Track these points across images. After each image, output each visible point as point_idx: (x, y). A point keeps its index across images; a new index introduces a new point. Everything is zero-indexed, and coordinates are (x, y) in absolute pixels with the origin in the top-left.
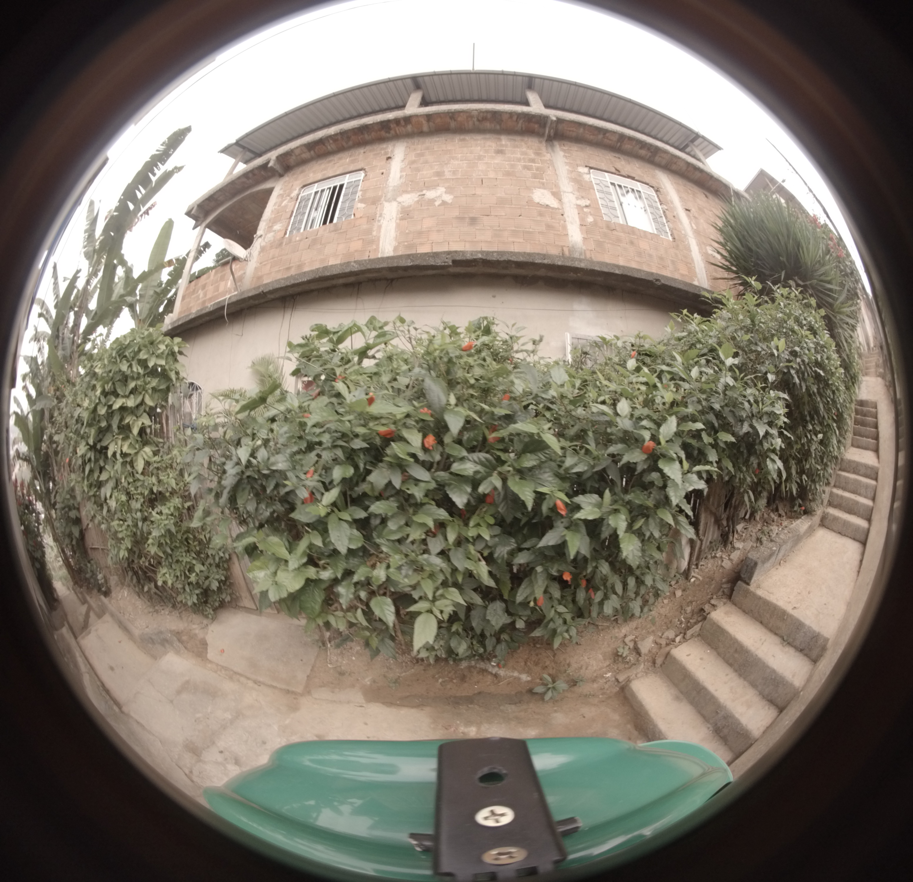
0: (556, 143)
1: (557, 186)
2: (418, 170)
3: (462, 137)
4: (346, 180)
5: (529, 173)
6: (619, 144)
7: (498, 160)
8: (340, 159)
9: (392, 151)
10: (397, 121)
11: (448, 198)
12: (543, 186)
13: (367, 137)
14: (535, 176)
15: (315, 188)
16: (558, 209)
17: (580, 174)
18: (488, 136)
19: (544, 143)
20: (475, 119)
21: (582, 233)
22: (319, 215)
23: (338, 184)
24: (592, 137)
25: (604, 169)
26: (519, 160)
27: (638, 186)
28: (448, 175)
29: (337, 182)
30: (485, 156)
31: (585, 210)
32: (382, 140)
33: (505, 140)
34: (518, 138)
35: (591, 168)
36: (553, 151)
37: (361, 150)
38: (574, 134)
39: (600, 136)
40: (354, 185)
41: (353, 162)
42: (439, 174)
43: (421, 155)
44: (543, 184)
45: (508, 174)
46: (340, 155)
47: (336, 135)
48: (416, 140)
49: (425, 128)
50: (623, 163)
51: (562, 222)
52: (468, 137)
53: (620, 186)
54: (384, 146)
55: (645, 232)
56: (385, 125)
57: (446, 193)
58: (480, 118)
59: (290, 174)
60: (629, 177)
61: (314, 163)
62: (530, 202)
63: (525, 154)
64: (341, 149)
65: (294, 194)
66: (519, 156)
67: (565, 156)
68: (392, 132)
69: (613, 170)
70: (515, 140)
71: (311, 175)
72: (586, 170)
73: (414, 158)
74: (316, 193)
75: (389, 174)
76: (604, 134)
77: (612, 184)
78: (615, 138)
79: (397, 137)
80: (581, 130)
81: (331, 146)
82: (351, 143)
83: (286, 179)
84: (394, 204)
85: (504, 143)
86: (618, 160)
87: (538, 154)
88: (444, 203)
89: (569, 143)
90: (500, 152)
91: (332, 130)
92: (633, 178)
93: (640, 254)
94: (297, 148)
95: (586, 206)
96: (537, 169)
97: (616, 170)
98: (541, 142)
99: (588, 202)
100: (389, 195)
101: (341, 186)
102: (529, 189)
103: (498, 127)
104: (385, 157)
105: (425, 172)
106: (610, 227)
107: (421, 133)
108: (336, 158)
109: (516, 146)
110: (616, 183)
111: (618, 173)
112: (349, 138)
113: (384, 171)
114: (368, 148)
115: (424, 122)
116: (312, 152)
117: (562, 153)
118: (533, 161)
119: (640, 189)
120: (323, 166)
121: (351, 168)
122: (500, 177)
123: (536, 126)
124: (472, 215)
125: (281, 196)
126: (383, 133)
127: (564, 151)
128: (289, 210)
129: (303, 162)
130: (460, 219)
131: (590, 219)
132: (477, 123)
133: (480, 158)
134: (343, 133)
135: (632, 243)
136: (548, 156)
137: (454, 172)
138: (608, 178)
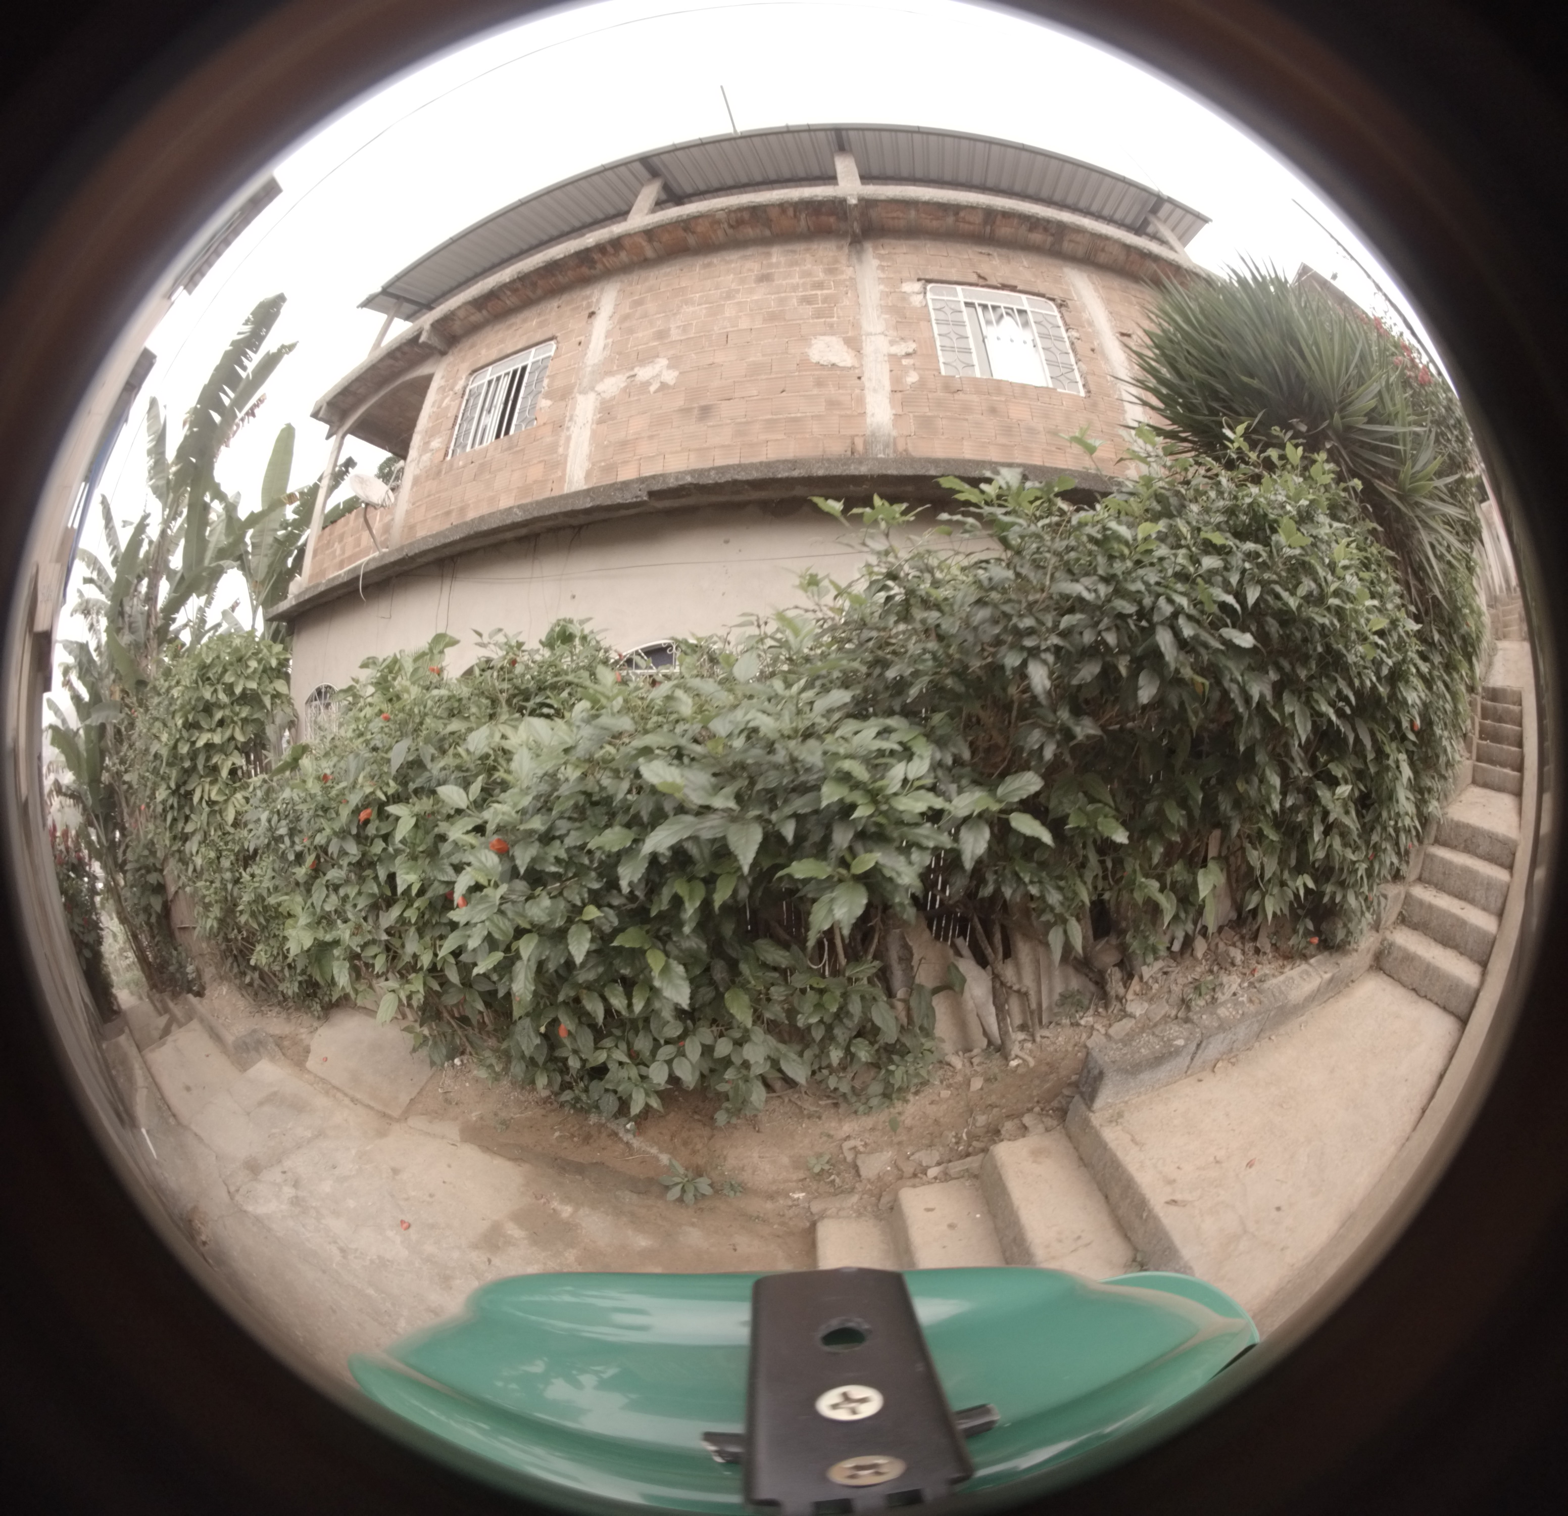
0: (869, 246)
1: (856, 325)
2: (631, 331)
3: (707, 260)
4: (531, 358)
5: (808, 310)
6: (988, 229)
7: (760, 294)
8: (525, 321)
9: (598, 301)
10: (601, 248)
11: (670, 377)
12: (831, 330)
13: (562, 279)
14: (818, 314)
15: (489, 374)
16: (853, 368)
17: (904, 297)
18: (749, 252)
19: (846, 249)
20: (726, 226)
21: (893, 407)
22: (492, 421)
23: (519, 366)
24: (935, 224)
25: (955, 279)
26: (795, 288)
27: (1024, 302)
28: (675, 335)
29: (516, 364)
30: (738, 291)
31: (905, 362)
32: (586, 281)
33: (777, 255)
34: (800, 247)
35: (929, 281)
36: (860, 260)
37: (555, 303)
38: (902, 223)
39: (950, 220)
40: (542, 366)
41: (541, 325)
42: (661, 335)
43: (639, 303)
44: (831, 326)
45: (772, 317)
46: (526, 314)
47: (513, 282)
48: (634, 277)
49: (649, 253)
50: (996, 262)
51: (857, 391)
52: (715, 259)
53: (985, 307)
54: (587, 292)
55: (1023, 387)
56: (584, 257)
57: (669, 367)
58: (733, 223)
59: (456, 350)
60: (1004, 287)
61: (488, 329)
62: (804, 363)
63: (808, 274)
64: (527, 303)
65: (459, 387)
66: (796, 280)
67: (881, 268)
68: (599, 266)
69: (974, 278)
70: (794, 252)
71: (484, 352)
72: (918, 286)
73: (628, 311)
74: (490, 382)
75: (589, 342)
76: (956, 214)
77: (967, 304)
78: (978, 218)
79: (608, 274)
80: (913, 214)
81: (511, 301)
82: (539, 292)
83: (449, 358)
84: (592, 396)
85: (774, 260)
86: (986, 258)
87: (831, 271)
88: (664, 386)
89: (893, 242)
90: (765, 278)
91: (506, 275)
92: (1013, 289)
93: (1008, 430)
94: (459, 308)
95: (908, 355)
96: (826, 299)
97: (980, 276)
98: (840, 248)
99: (911, 347)
100: (586, 382)
101: (524, 369)
102: (805, 340)
103: (767, 233)
104: (587, 313)
105: (640, 335)
106: (950, 387)
107: (643, 263)
108: (517, 319)
109: (795, 263)
110: (976, 302)
111: (983, 281)
112: (534, 285)
113: (582, 338)
114: (566, 297)
115: (644, 244)
116: (484, 312)
117: (875, 263)
118: (820, 285)
119: (1026, 306)
120: (500, 335)
121: (539, 337)
122: (758, 325)
123: (832, 220)
124: (703, 403)
125: (442, 389)
126: (585, 270)
127: (881, 257)
128: (451, 414)
129: (474, 329)
130: (685, 411)
131: (912, 378)
132: (730, 231)
133: (729, 295)
134: (523, 279)
135: (993, 411)
136: (849, 272)
137: (685, 329)
138: (961, 294)
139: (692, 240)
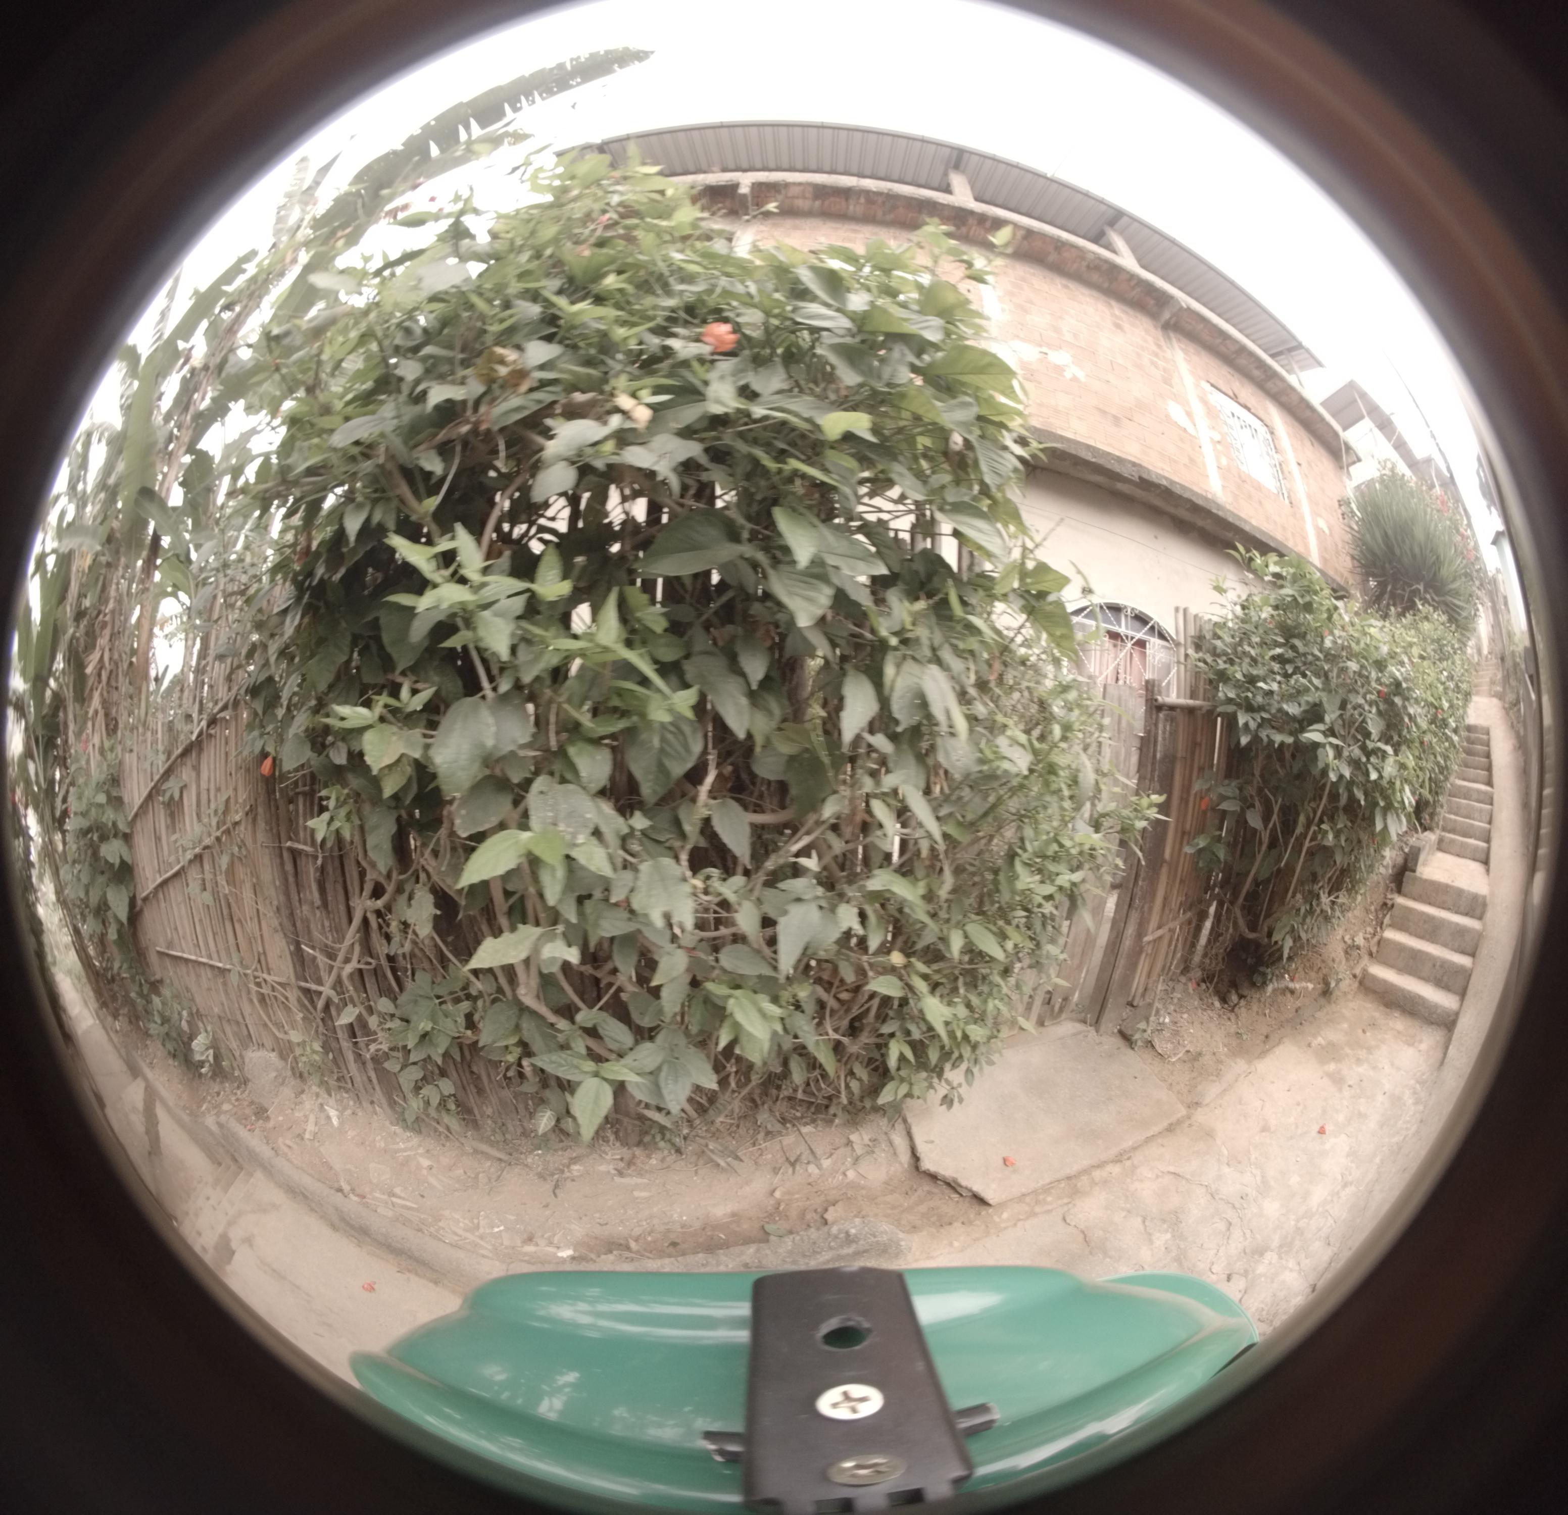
0: (1173, 337)
1: (1188, 402)
3: (1064, 281)
5: (1157, 373)
7: (1121, 339)
11: (1080, 373)
12: (1175, 398)
16: (1195, 437)
17: (1203, 388)
18: (1094, 293)
19: (1160, 331)
20: (1084, 264)
21: (1220, 479)
25: (1222, 389)
26: (1142, 348)
28: (1068, 337)
30: (1103, 326)
31: (1218, 447)
33: (1118, 309)
34: (1131, 312)
35: (1212, 385)
36: (1172, 347)
42: (1056, 330)
43: (1019, 287)
44: (1174, 395)
45: (1137, 366)
46: (871, 228)
50: (1239, 384)
51: (1201, 457)
52: (1072, 285)
57: (1073, 363)
59: (766, 222)
60: (1245, 406)
61: (816, 221)
62: (1169, 417)
63: (1145, 340)
64: (868, 219)
66: (1139, 341)
67: (1185, 359)
70: (1129, 314)
72: (1208, 387)
75: (980, 296)
76: (1223, 339)
77: (1233, 413)
80: (1201, 326)
83: (759, 226)
85: (1117, 312)
87: (1159, 346)
88: (1076, 379)
89: (1188, 342)
90: (1117, 326)
92: (1249, 409)
94: (800, 184)
95: (1218, 442)
96: (1164, 370)
98: (1155, 328)
99: (1219, 437)
100: (994, 332)
102: (1162, 397)
103: (1106, 285)
105: (1035, 318)
106: (1241, 478)
108: (863, 229)
109: (1133, 325)
112: (894, 207)
116: (818, 203)
117: (1181, 353)
118: (1156, 355)
122: (1130, 366)
123: (1152, 302)
124: (1111, 411)
127: (1182, 350)
129: (792, 212)
130: (1101, 412)
131: (1224, 461)
132: (1084, 269)
133: (1098, 327)
134: (887, 197)
135: (1260, 503)
136: (1168, 354)
137: (1075, 336)
138: (1229, 404)
139: (1053, 257)
